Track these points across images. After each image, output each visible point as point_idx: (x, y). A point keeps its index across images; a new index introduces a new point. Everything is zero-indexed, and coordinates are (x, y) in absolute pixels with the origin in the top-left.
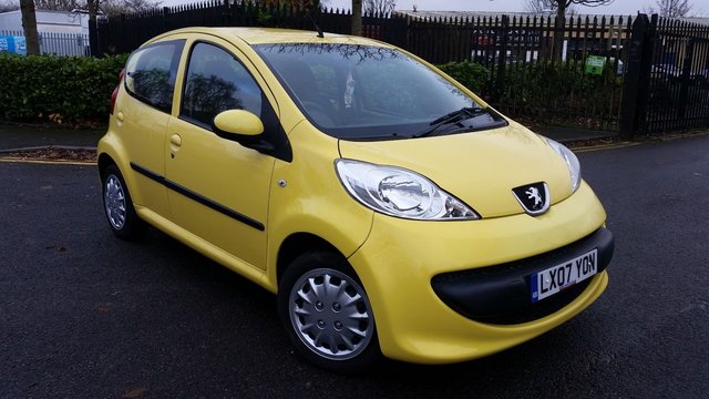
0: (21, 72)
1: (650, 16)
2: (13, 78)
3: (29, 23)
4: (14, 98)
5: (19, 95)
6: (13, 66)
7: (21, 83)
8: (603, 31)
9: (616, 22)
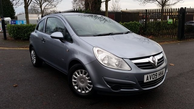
0: (25, 28)
1: (184, 8)
2: (23, 30)
3: (27, 17)
4: (23, 35)
5: (24, 34)
6: (23, 27)
7: (25, 31)
8: (172, 12)
9: (175, 10)
